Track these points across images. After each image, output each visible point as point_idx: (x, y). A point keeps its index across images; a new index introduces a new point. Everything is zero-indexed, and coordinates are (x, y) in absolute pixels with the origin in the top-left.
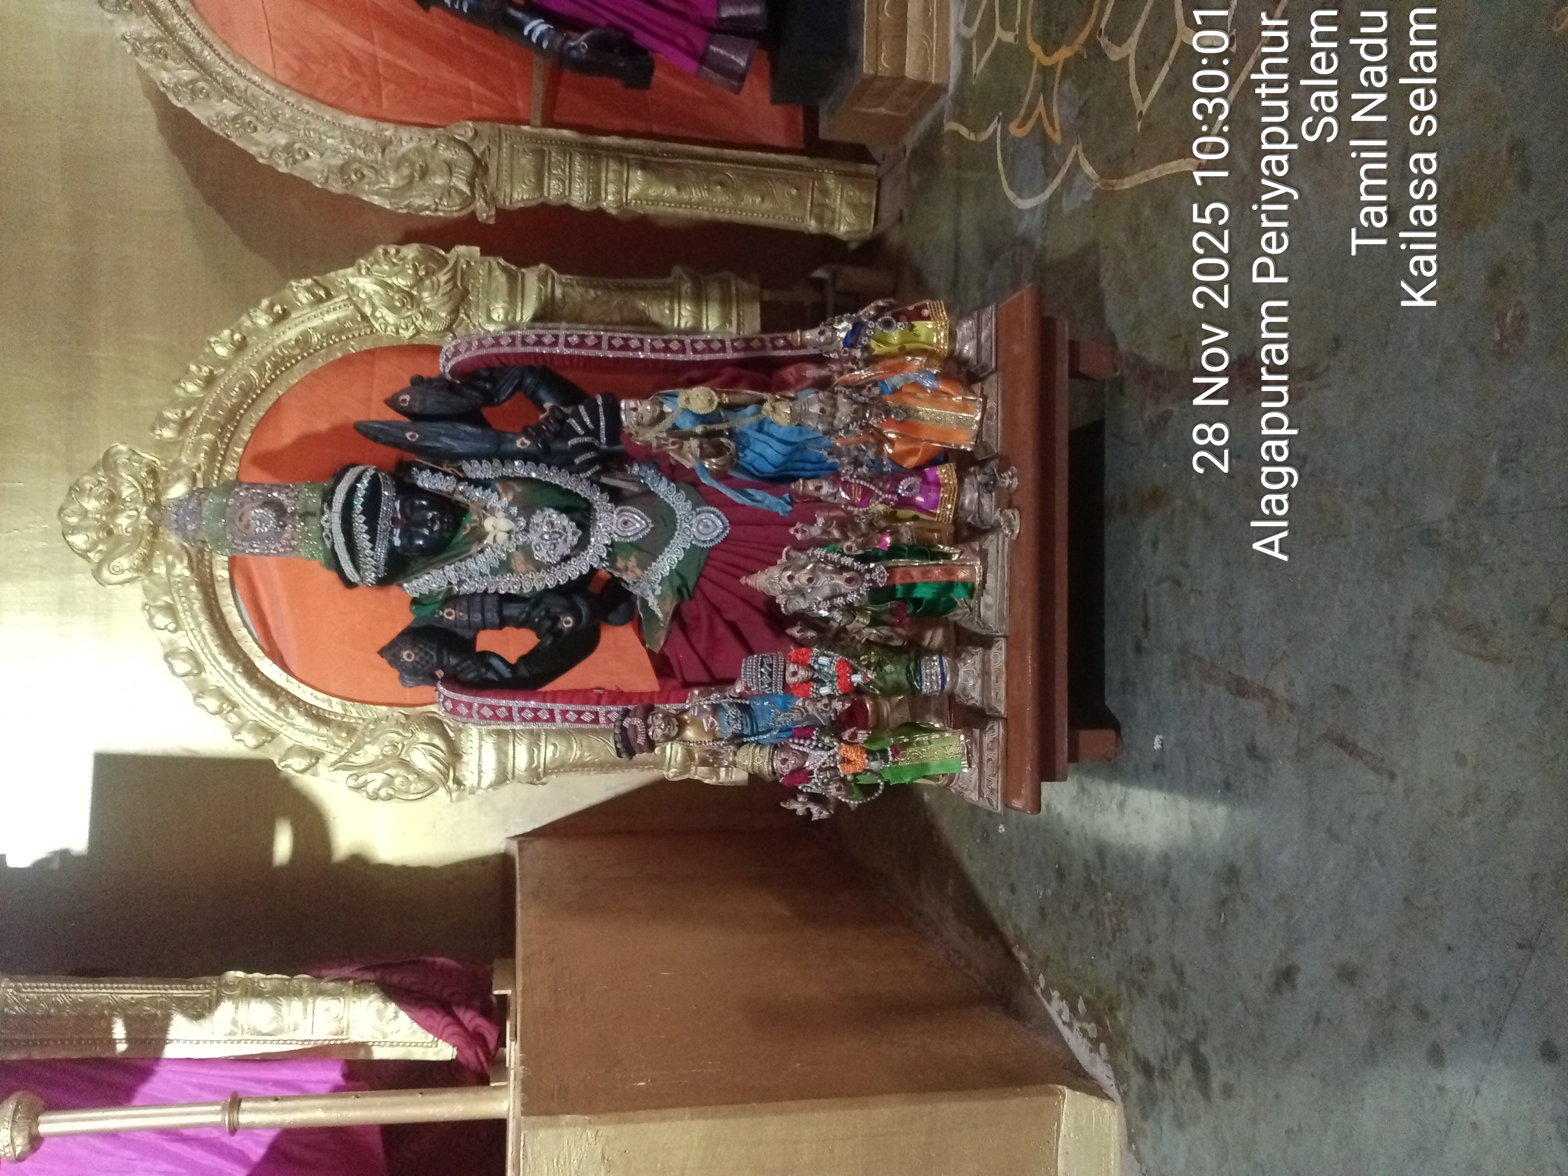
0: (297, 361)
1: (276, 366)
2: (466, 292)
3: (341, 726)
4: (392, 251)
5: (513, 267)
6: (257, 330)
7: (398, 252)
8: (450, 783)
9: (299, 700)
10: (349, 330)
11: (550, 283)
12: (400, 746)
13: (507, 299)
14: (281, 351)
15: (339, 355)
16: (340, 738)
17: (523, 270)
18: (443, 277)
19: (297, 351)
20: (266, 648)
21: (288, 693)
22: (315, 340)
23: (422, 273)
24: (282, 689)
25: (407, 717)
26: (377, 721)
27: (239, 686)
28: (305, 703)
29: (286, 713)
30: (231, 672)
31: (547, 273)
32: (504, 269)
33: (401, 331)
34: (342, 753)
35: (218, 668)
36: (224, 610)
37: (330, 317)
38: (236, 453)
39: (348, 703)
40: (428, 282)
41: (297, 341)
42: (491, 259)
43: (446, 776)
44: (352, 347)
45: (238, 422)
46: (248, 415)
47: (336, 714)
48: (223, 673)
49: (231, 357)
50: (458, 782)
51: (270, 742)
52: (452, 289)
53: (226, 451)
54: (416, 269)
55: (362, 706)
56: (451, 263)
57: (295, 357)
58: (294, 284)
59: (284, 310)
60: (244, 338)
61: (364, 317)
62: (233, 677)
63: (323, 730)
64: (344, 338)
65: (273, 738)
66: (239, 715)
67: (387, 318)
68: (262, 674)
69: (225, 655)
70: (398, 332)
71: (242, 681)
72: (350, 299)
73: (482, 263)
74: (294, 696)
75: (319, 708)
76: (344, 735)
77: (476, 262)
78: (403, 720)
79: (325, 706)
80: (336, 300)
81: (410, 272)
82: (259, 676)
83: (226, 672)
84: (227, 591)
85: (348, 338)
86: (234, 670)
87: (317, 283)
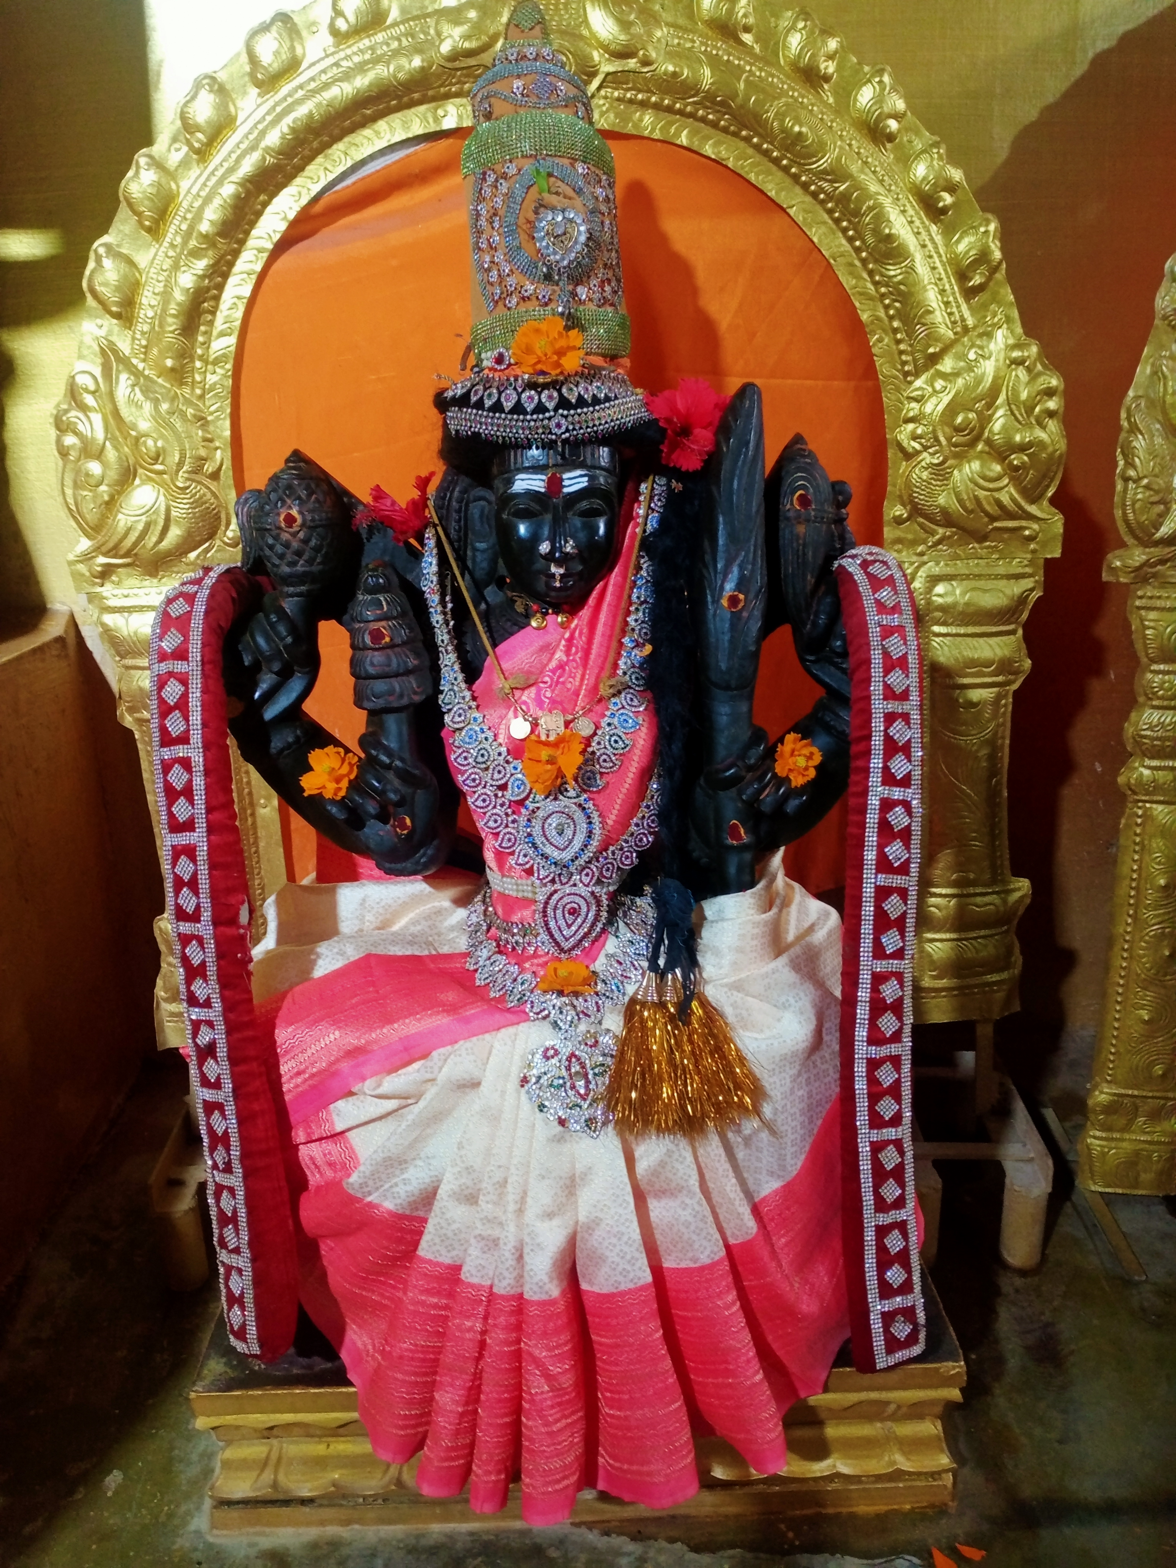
0: (851, 240)
1: (843, 199)
2: (981, 538)
3: (185, 355)
4: (1052, 404)
5: (1025, 616)
6: (906, 160)
7: (1051, 414)
8: (102, 560)
9: (225, 276)
10: (910, 333)
11: (1000, 679)
12: (158, 467)
13: (972, 609)
14: (871, 209)
15: (865, 317)
16: (162, 355)
17: (1020, 632)
18: (1008, 494)
19: (870, 240)
20: (318, 208)
21: (236, 254)
22: (893, 271)
23: (1016, 459)
24: (242, 242)
25: (215, 476)
26: (201, 420)
27: (238, 161)
28: (220, 287)
29: (196, 254)
30: (263, 145)
31: (1016, 673)
32: (1022, 600)
33: (911, 426)
34: (135, 361)
35: (269, 118)
36: (382, 125)
37: (932, 297)
38: (678, 134)
39: (229, 366)
40: (997, 468)
41: (890, 238)
42: (1040, 577)
43: (113, 552)
44: (880, 340)
45: (736, 135)
46: (750, 151)
47: (207, 345)
48: (260, 127)
49: (855, 115)
50: (106, 573)
51: (140, 223)
52: (987, 514)
53: (681, 112)
54: (1022, 448)
55: (226, 393)
56: (1033, 509)
57: (860, 236)
58: (992, 227)
59: (944, 211)
60: (891, 138)
61: (934, 359)
62: (253, 148)
63: (172, 324)
64: (896, 324)
65: (149, 230)
66: (184, 164)
67: (934, 400)
68: (265, 204)
69: (293, 130)
70: (908, 421)
71: (247, 167)
72: (966, 330)
73: (1032, 563)
74: (231, 264)
75: (213, 313)
76: (169, 363)
77: (1034, 552)
78: (209, 468)
79: (219, 323)
80: (964, 307)
81: (1018, 438)
82: (262, 197)
83: (263, 133)
84: (417, 129)
85: (895, 331)
86: (267, 150)
87: (994, 270)
